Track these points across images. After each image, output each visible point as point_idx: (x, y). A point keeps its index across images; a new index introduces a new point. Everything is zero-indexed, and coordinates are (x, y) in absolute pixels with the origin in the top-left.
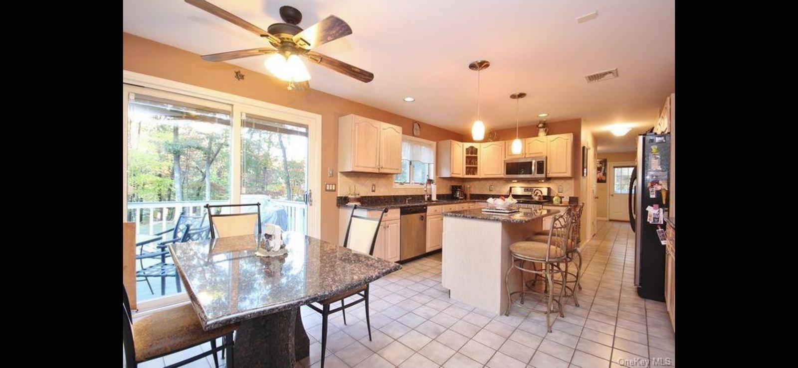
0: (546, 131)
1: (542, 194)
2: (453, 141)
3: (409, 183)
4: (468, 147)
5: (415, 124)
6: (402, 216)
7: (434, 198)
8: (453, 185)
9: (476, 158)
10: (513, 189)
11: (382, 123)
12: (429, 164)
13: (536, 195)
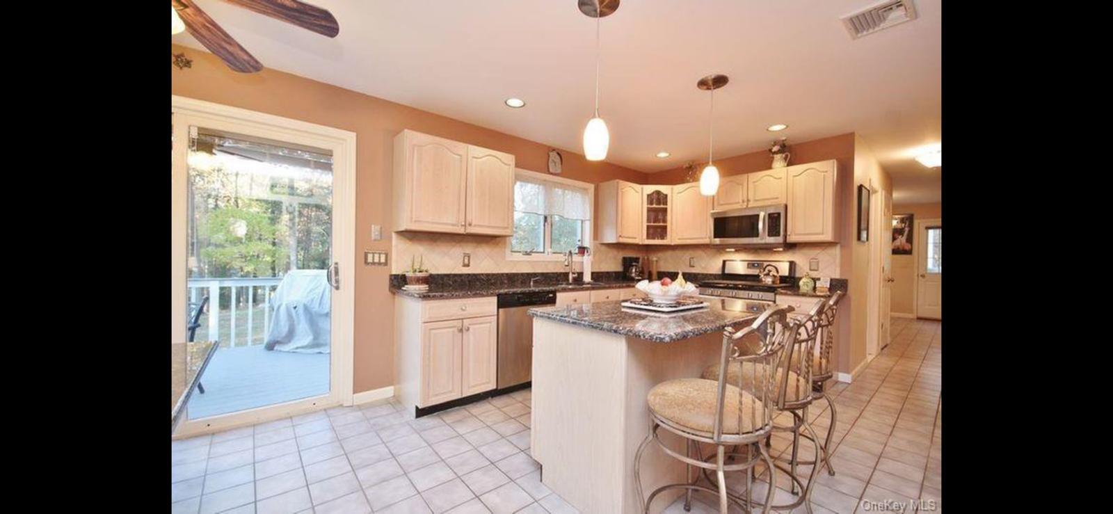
0: (785, 159)
1: (778, 272)
2: (621, 181)
3: (544, 252)
4: (649, 193)
5: (551, 154)
6: (500, 310)
7: (587, 278)
8: (625, 256)
9: (665, 210)
10: (727, 263)
11: (471, 147)
12: (582, 221)
13: (768, 275)
